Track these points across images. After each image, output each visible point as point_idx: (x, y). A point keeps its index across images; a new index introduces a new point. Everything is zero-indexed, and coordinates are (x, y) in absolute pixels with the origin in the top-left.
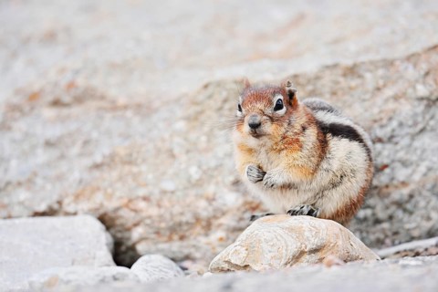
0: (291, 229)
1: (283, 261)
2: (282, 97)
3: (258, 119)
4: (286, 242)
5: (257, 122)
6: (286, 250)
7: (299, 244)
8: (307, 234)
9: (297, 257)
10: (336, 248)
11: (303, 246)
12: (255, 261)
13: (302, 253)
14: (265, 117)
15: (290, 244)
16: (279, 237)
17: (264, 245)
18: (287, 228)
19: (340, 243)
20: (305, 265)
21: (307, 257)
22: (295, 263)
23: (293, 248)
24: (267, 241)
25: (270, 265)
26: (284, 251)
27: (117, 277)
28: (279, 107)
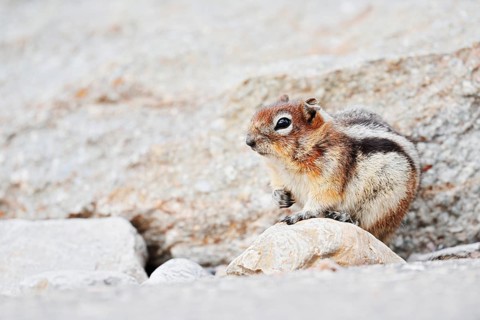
0: (305, 233)
1: (295, 266)
4: (298, 247)
6: (298, 254)
7: (311, 248)
8: (321, 237)
9: (310, 262)
10: (351, 252)
11: (316, 250)
12: (266, 266)
13: (315, 257)
15: (302, 248)
16: (292, 241)
17: (276, 248)
18: (300, 231)
19: (356, 247)
20: (320, 273)
21: (320, 262)
22: (307, 267)
23: (305, 253)
24: (279, 245)
25: (281, 269)
26: (296, 255)
27: (109, 281)
28: (284, 124)
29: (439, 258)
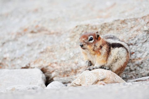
0: (95, 73)
1: (92, 83)
3: (82, 44)
4: (93, 77)
7: (97, 78)
8: (100, 75)
9: (96, 82)
10: (109, 79)
11: (98, 78)
12: (83, 83)
13: (98, 81)
14: (84, 43)
15: (94, 78)
16: (91, 76)
17: (86, 78)
18: (93, 73)
19: (111, 77)
20: (100, 86)
21: (100, 82)
22: (96, 84)
23: (95, 79)
25: (87, 84)
26: (92, 80)
27: (34, 88)
29: (137, 81)
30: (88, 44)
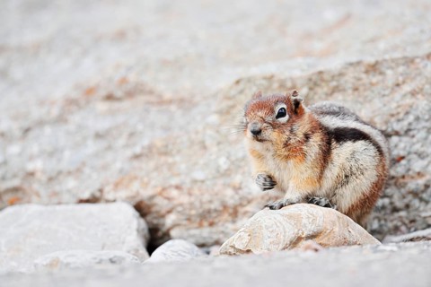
0: (290, 217)
1: (281, 247)
2: (285, 106)
3: (259, 126)
4: (284, 229)
5: (257, 129)
6: (284, 236)
7: (296, 230)
8: (305, 221)
9: (295, 243)
10: (332, 235)
11: (300, 232)
12: (255, 246)
13: (299, 239)
14: (265, 125)
15: (288, 230)
16: (278, 224)
17: (264, 231)
18: (287, 215)
19: (336, 229)
20: (304, 253)
21: (304, 243)
22: (292, 248)
23: (291, 234)
24: (267, 228)
25: (269, 250)
26: (282, 237)
27: (114, 260)
28: (281, 114)
29: (412, 240)
30: (274, 126)
